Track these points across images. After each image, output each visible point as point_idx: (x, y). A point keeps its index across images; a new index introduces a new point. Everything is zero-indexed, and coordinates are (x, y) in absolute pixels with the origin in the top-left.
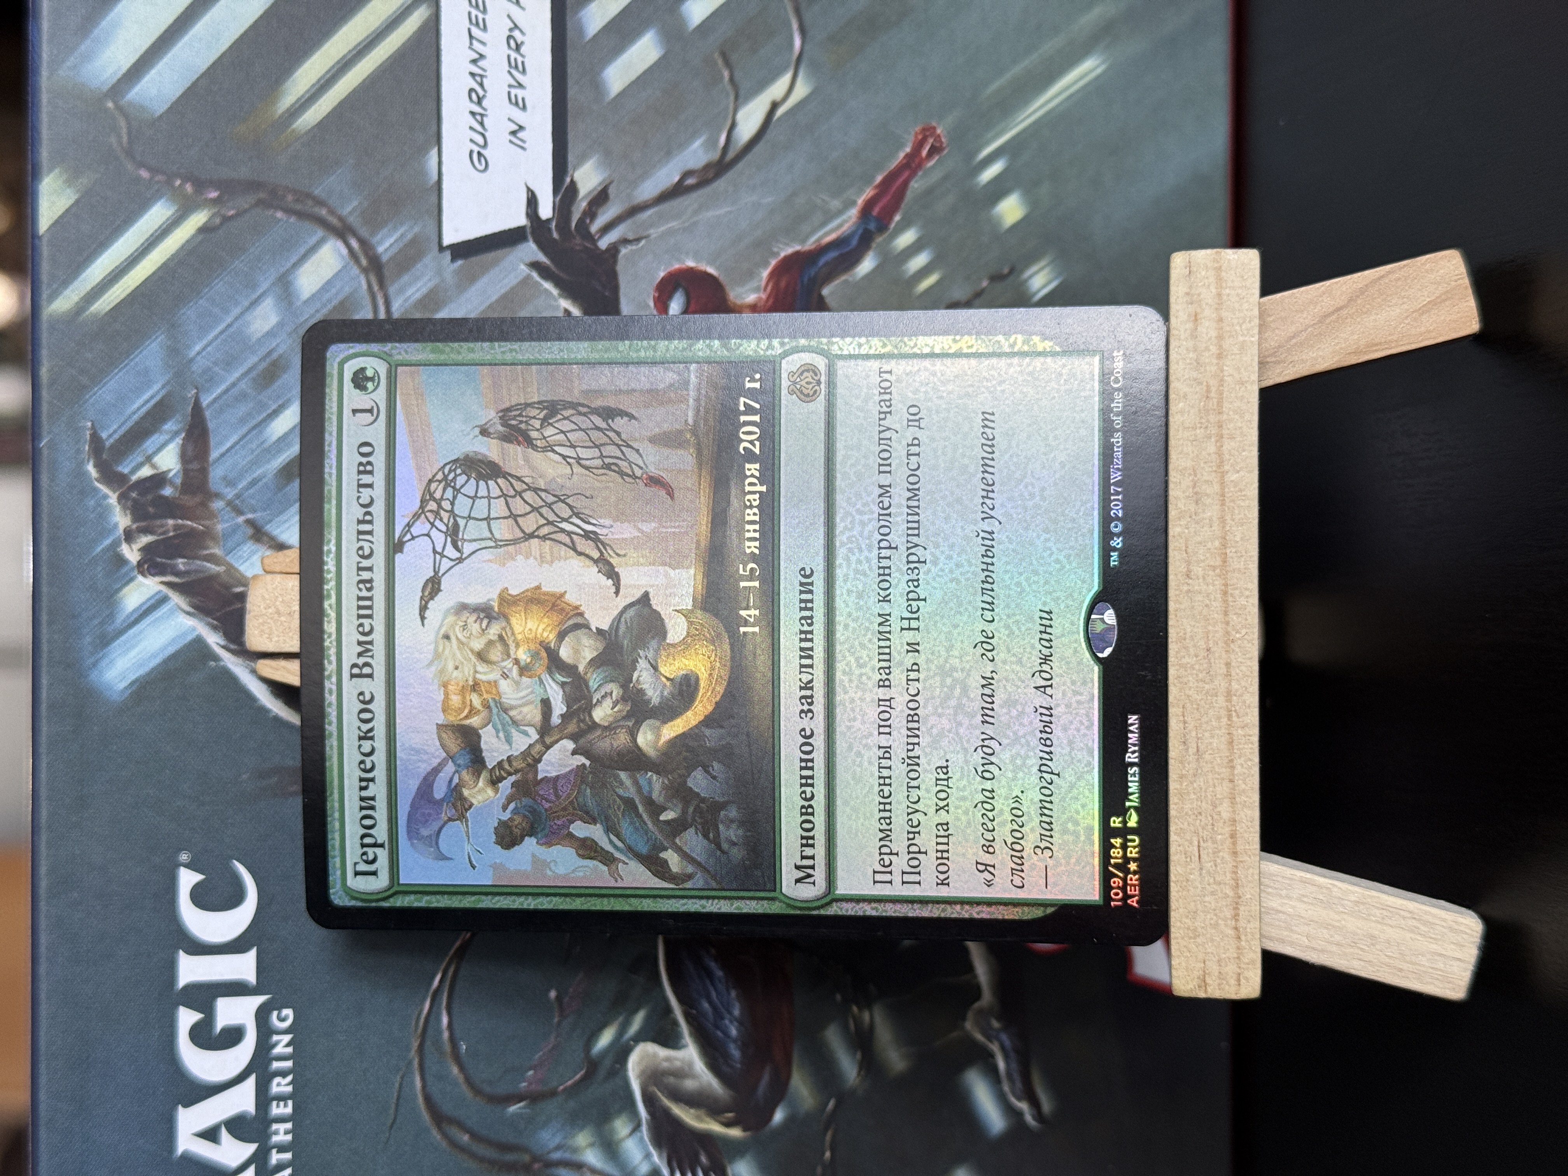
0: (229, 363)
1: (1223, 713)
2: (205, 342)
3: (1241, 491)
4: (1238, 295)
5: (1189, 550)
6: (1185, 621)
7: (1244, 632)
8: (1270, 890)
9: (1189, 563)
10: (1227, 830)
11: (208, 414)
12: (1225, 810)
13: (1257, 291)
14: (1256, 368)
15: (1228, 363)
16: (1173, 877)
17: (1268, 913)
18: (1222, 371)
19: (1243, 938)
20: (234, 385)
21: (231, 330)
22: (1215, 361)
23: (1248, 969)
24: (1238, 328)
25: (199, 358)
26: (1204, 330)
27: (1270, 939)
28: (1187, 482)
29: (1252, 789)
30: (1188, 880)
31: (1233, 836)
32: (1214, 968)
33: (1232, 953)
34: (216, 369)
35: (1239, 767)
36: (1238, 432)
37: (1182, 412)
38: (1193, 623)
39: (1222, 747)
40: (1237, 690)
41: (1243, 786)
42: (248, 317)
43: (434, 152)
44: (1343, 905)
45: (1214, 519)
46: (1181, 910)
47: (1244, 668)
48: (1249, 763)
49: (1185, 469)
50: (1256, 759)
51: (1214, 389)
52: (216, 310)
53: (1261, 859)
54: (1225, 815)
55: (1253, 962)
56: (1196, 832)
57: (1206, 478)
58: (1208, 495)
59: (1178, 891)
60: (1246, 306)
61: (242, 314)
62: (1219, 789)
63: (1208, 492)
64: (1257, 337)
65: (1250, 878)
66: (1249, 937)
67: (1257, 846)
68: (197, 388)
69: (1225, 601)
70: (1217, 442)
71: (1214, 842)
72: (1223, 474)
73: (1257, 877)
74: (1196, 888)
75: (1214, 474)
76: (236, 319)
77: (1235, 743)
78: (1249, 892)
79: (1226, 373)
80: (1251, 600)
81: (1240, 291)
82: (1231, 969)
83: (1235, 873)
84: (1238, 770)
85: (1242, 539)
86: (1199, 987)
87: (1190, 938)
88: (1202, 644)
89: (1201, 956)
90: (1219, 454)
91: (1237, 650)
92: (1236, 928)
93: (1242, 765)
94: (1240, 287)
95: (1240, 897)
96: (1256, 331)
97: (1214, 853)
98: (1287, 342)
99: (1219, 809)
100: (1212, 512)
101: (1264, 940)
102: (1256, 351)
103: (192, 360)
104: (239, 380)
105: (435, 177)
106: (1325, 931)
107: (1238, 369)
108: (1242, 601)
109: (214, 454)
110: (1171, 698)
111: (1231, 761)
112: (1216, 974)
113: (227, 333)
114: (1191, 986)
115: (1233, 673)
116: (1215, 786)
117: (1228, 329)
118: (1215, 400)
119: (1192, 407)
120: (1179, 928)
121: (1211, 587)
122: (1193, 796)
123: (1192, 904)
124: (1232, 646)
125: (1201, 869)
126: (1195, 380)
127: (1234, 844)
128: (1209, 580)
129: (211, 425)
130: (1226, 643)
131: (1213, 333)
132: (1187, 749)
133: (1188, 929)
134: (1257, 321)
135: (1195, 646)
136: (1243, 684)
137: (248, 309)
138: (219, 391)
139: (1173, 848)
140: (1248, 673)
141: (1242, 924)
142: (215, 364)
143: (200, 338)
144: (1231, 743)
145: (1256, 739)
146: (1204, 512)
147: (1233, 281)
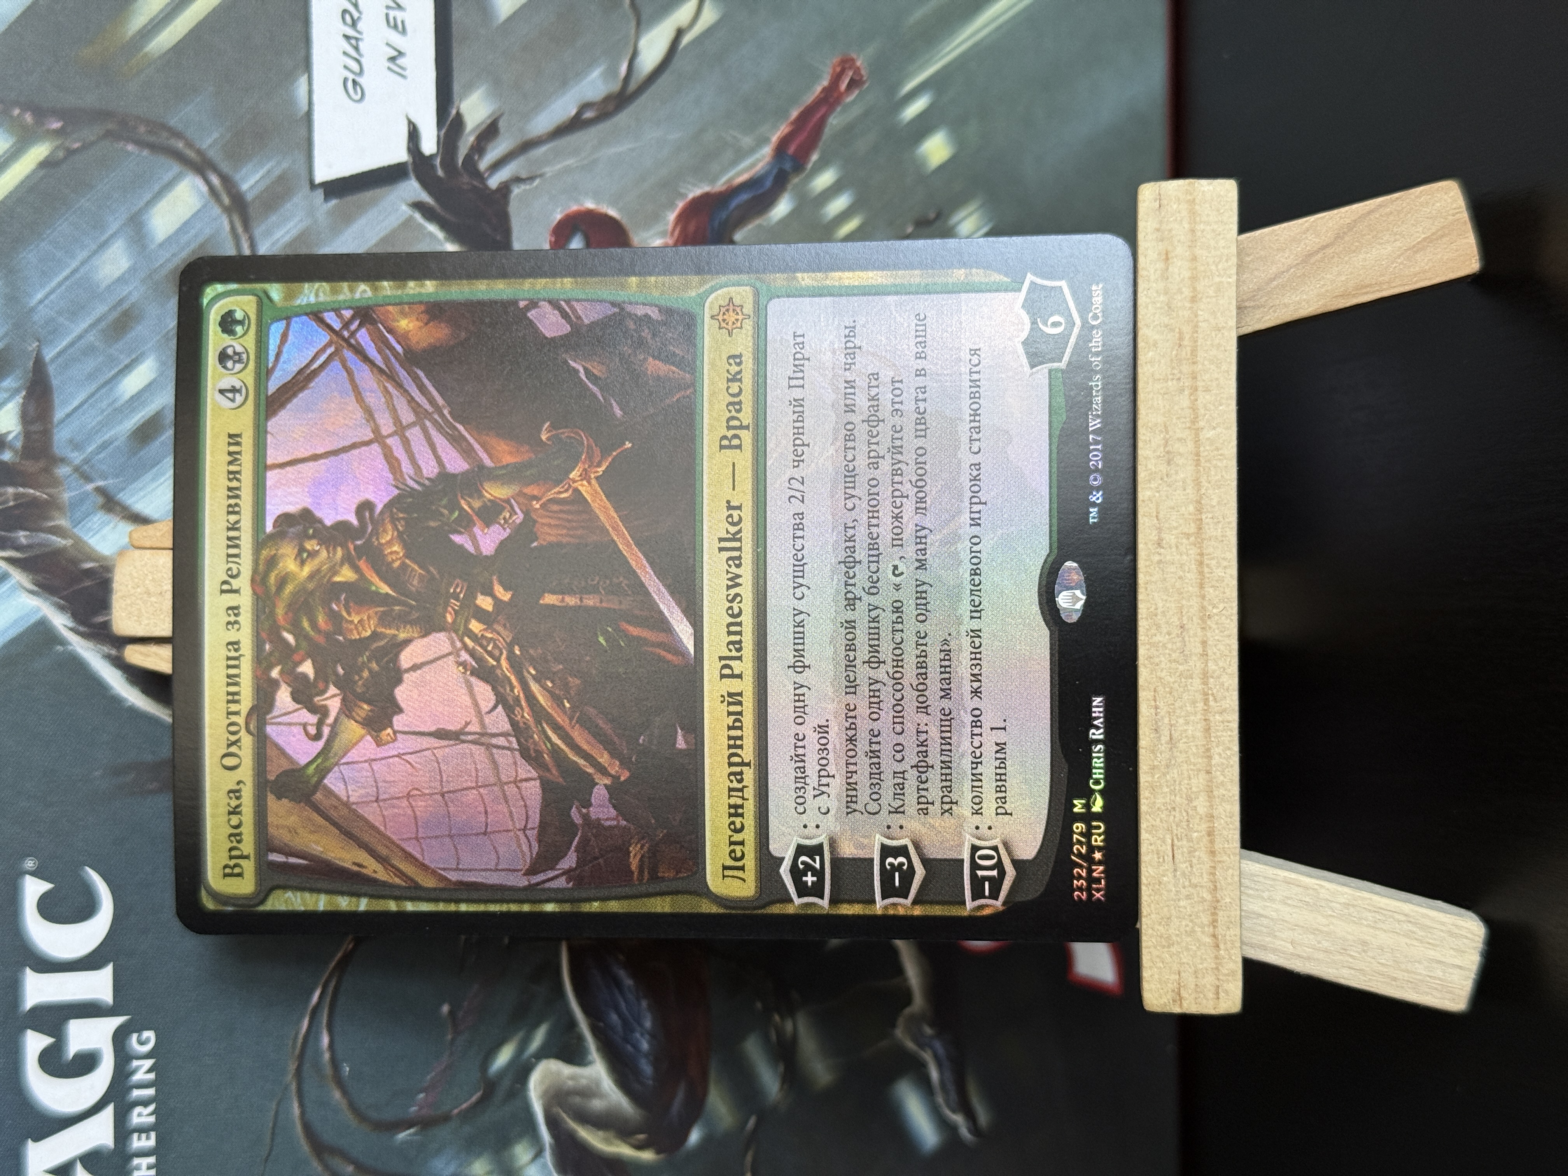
0: (75, 311)
1: (1199, 697)
2: (48, 289)
3: (1217, 449)
4: (1213, 231)
5: (1161, 516)
6: (1156, 594)
7: (1221, 606)
8: (1251, 892)
9: (1160, 530)
10: (1204, 826)
11: (51, 370)
12: (1201, 805)
13: (1235, 227)
14: (1234, 312)
15: (1202, 307)
16: (1144, 879)
17: (1248, 918)
18: (1196, 316)
19: (1222, 946)
20: (80, 337)
21: (78, 276)
22: (1188, 305)
23: (1228, 981)
24: (1213, 267)
25: (41, 307)
26: (1176, 270)
27: (1252, 946)
28: (1158, 439)
29: (1232, 781)
30: (1160, 883)
31: (1210, 833)
32: (1190, 980)
33: (1210, 963)
34: (61, 319)
35: (1217, 757)
36: (1214, 384)
37: (1151, 362)
38: (1165, 598)
39: (1198, 734)
40: (1214, 672)
41: (1222, 778)
42: (96, 261)
43: (303, 80)
44: (1332, 909)
45: (1189, 481)
46: (1153, 916)
47: (1222, 647)
48: (1228, 753)
49: (1156, 425)
50: (1236, 748)
51: (1187, 337)
52: (59, 254)
53: (1241, 857)
54: (1202, 810)
55: (1233, 973)
56: (1169, 830)
57: (1179, 435)
58: (1180, 454)
59: (1150, 895)
60: (1222, 243)
61: (89, 257)
62: (1194, 781)
63: (1181, 450)
64: (1235, 277)
65: (1229, 880)
66: (1229, 945)
67: (1237, 843)
68: (39, 341)
69: (1201, 573)
70: (1191, 394)
71: (1190, 840)
72: (1198, 431)
73: (1236, 879)
74: (1170, 891)
75: (1187, 432)
76: (83, 263)
77: (1213, 730)
78: (1227, 897)
79: (1201, 318)
80: (1229, 571)
81: (1216, 227)
82: (1209, 980)
83: (1214, 874)
84: (1216, 760)
85: (1219, 503)
86: (1174, 1001)
87: (1164, 947)
88: (1175, 620)
89: (1175, 967)
90: (1194, 409)
91: (1214, 626)
92: (1214, 936)
93: (1220, 754)
94: (1216, 222)
95: (1218, 901)
96: (1234, 271)
97: (1190, 852)
98: (1267, 284)
99: (1194, 804)
100: (1185, 472)
101: (1244, 947)
102: (1232, 292)
103: (32, 310)
104: (86, 331)
105: (306, 108)
106: (1312, 937)
107: (1213, 313)
108: (1220, 572)
109: (59, 414)
110: (1141, 681)
111: (1208, 750)
112: (1193, 987)
113: (73, 279)
114: (1164, 1000)
115: (1210, 653)
116: (1190, 778)
117: (1202, 268)
118: (1189, 349)
119: (1163, 356)
120: (1151, 936)
121: (1185, 557)
122: (1166, 790)
123: (1166, 909)
124: (1209, 622)
125: (1175, 870)
126: (1166, 326)
127: (1212, 842)
128: (1182, 549)
129: (55, 382)
130: (1201, 619)
131: (1187, 274)
132: (1159, 737)
133: (1161, 937)
134: (1234, 260)
135: (1167, 623)
136: (1221, 664)
137: (95, 253)
138: (64, 343)
139: (1144, 848)
140: (1227, 653)
141: (1220, 931)
142: (60, 313)
143: (42, 286)
144: (1207, 730)
145: (1235, 725)
146: (1177, 473)
147: (1208, 215)
